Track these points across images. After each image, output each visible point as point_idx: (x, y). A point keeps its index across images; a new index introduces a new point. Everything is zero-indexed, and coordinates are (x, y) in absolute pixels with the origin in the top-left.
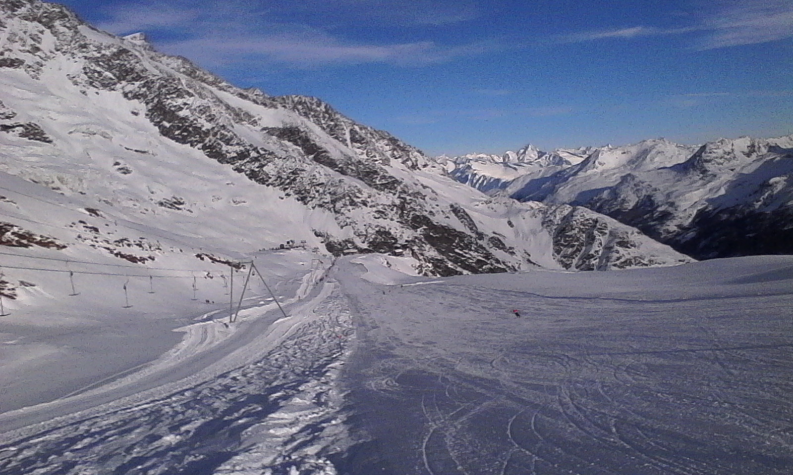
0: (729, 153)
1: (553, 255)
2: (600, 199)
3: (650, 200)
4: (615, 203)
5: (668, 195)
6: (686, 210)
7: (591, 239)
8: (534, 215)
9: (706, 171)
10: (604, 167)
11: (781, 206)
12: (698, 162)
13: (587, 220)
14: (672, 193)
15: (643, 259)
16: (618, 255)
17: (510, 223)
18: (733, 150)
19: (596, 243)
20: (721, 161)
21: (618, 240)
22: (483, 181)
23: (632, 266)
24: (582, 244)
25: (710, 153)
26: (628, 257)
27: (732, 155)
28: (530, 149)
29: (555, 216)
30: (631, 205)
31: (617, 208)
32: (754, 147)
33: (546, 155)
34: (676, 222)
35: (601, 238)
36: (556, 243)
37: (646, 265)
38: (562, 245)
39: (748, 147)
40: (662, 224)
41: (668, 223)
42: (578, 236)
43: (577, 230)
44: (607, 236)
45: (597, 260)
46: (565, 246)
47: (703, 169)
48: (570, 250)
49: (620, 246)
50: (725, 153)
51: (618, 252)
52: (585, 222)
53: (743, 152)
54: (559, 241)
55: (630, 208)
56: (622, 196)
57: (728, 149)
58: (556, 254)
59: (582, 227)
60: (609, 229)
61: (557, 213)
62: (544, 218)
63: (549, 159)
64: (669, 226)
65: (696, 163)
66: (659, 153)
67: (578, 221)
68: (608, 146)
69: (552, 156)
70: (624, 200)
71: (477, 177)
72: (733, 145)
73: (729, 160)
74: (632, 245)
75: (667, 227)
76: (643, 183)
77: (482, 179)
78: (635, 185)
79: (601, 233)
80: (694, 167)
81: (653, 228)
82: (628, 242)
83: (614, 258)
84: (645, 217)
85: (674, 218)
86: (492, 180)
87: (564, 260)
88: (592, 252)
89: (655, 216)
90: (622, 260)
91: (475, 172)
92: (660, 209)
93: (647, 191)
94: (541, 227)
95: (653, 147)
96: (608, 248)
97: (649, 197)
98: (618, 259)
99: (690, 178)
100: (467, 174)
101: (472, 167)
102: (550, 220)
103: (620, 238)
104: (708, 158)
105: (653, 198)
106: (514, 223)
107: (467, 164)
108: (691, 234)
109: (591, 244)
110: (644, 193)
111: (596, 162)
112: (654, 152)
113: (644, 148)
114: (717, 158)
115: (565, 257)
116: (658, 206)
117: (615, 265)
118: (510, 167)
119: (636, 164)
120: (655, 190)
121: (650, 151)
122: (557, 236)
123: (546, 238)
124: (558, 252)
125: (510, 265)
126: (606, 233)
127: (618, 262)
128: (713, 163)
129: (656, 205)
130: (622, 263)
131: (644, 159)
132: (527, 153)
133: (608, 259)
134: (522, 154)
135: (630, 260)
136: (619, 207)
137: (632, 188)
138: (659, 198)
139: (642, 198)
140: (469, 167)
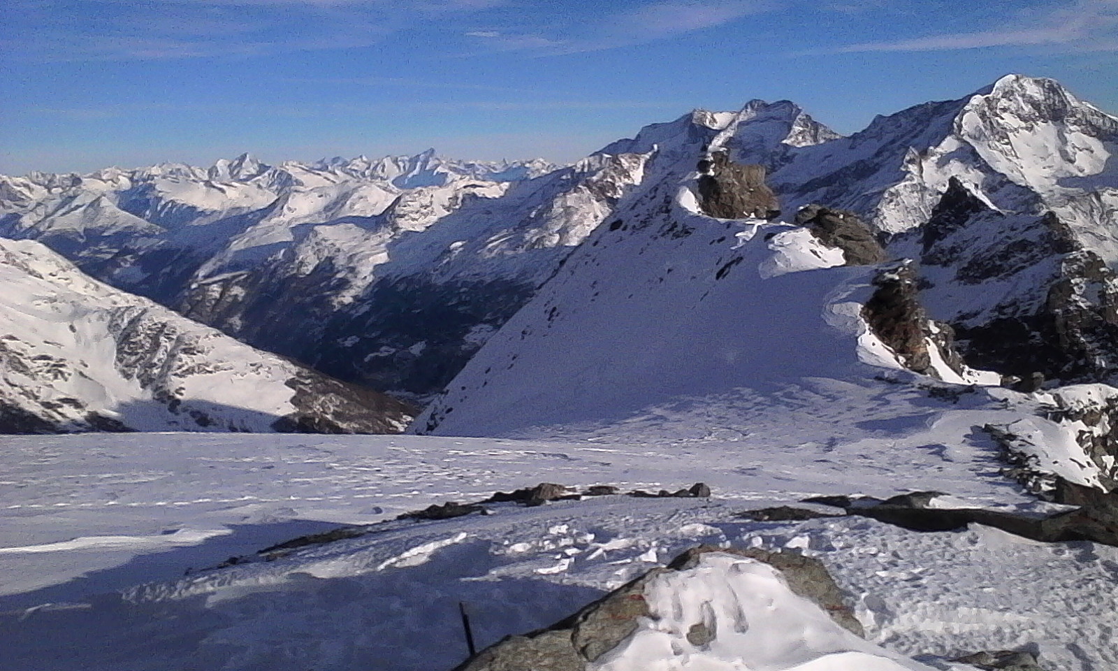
0: (427, 207)
1: (115, 364)
2: (275, 261)
3: (331, 263)
4: (292, 266)
5: (351, 258)
6: (365, 277)
7: (156, 345)
8: (101, 318)
9: (398, 228)
10: (294, 214)
11: (454, 277)
12: (390, 217)
13: (156, 324)
14: (355, 255)
15: (208, 366)
16: (180, 363)
17: (72, 328)
18: (431, 202)
19: (162, 350)
20: (416, 216)
21: (183, 347)
22: (172, 208)
23: (195, 374)
24: (147, 352)
25: (405, 206)
26: (191, 364)
27: (430, 209)
28: (247, 159)
29: (123, 320)
30: (308, 269)
31: (292, 273)
32: (457, 198)
33: (269, 171)
34: (353, 292)
35: (168, 344)
36: (120, 351)
37: (211, 372)
38: (126, 352)
39: (450, 199)
40: (337, 295)
41: (344, 293)
42: (143, 342)
43: (143, 335)
44: (173, 342)
45: (159, 370)
46: (129, 354)
47: (395, 226)
48: (133, 358)
49: (186, 353)
50: (422, 206)
51: (181, 360)
52: (154, 327)
53: (443, 206)
54: (123, 348)
55: (308, 273)
56: (301, 258)
57: (426, 201)
58: (118, 363)
59: (149, 332)
60: (178, 333)
61: (126, 315)
62: (112, 321)
63: (273, 176)
64: (344, 297)
65: (388, 219)
66: (362, 198)
67: (144, 326)
68: (361, 157)
69: (278, 172)
70: (302, 263)
71: (163, 202)
72: (432, 196)
73: (425, 215)
74: (199, 352)
75: (342, 298)
76: (326, 241)
77: (170, 205)
78: (316, 243)
79: (168, 338)
80: (385, 222)
81: (326, 300)
82: (194, 349)
83: (175, 367)
84: (322, 285)
85: (351, 287)
86: (185, 207)
87: (126, 369)
88: (155, 360)
89: (332, 284)
90: (184, 369)
91: (160, 195)
92: (339, 276)
93: (329, 253)
94: (107, 332)
95: (355, 190)
96: (172, 356)
97: (330, 259)
98: (180, 367)
99: (380, 237)
100: (148, 197)
101: (157, 187)
102: (117, 324)
103: (186, 344)
104: (402, 213)
105: (333, 262)
106: (77, 328)
107: (149, 182)
108: (366, 308)
109: (155, 351)
110: (326, 253)
111: (285, 207)
112: (355, 196)
113: (345, 191)
114: (412, 212)
115: (127, 366)
116: (338, 272)
117: (176, 375)
118: (214, 187)
119: (333, 211)
120: (339, 250)
121: (352, 195)
122: (121, 343)
123: (110, 344)
124: (120, 360)
125: (28, 389)
126: (173, 339)
127: (179, 372)
128: (406, 218)
129: (335, 271)
130: (184, 371)
131: (343, 205)
132: (244, 165)
133: (169, 368)
134: (236, 167)
135: (193, 367)
136: (295, 271)
137: (313, 247)
138: (340, 261)
139: (322, 260)
140: (152, 187)
